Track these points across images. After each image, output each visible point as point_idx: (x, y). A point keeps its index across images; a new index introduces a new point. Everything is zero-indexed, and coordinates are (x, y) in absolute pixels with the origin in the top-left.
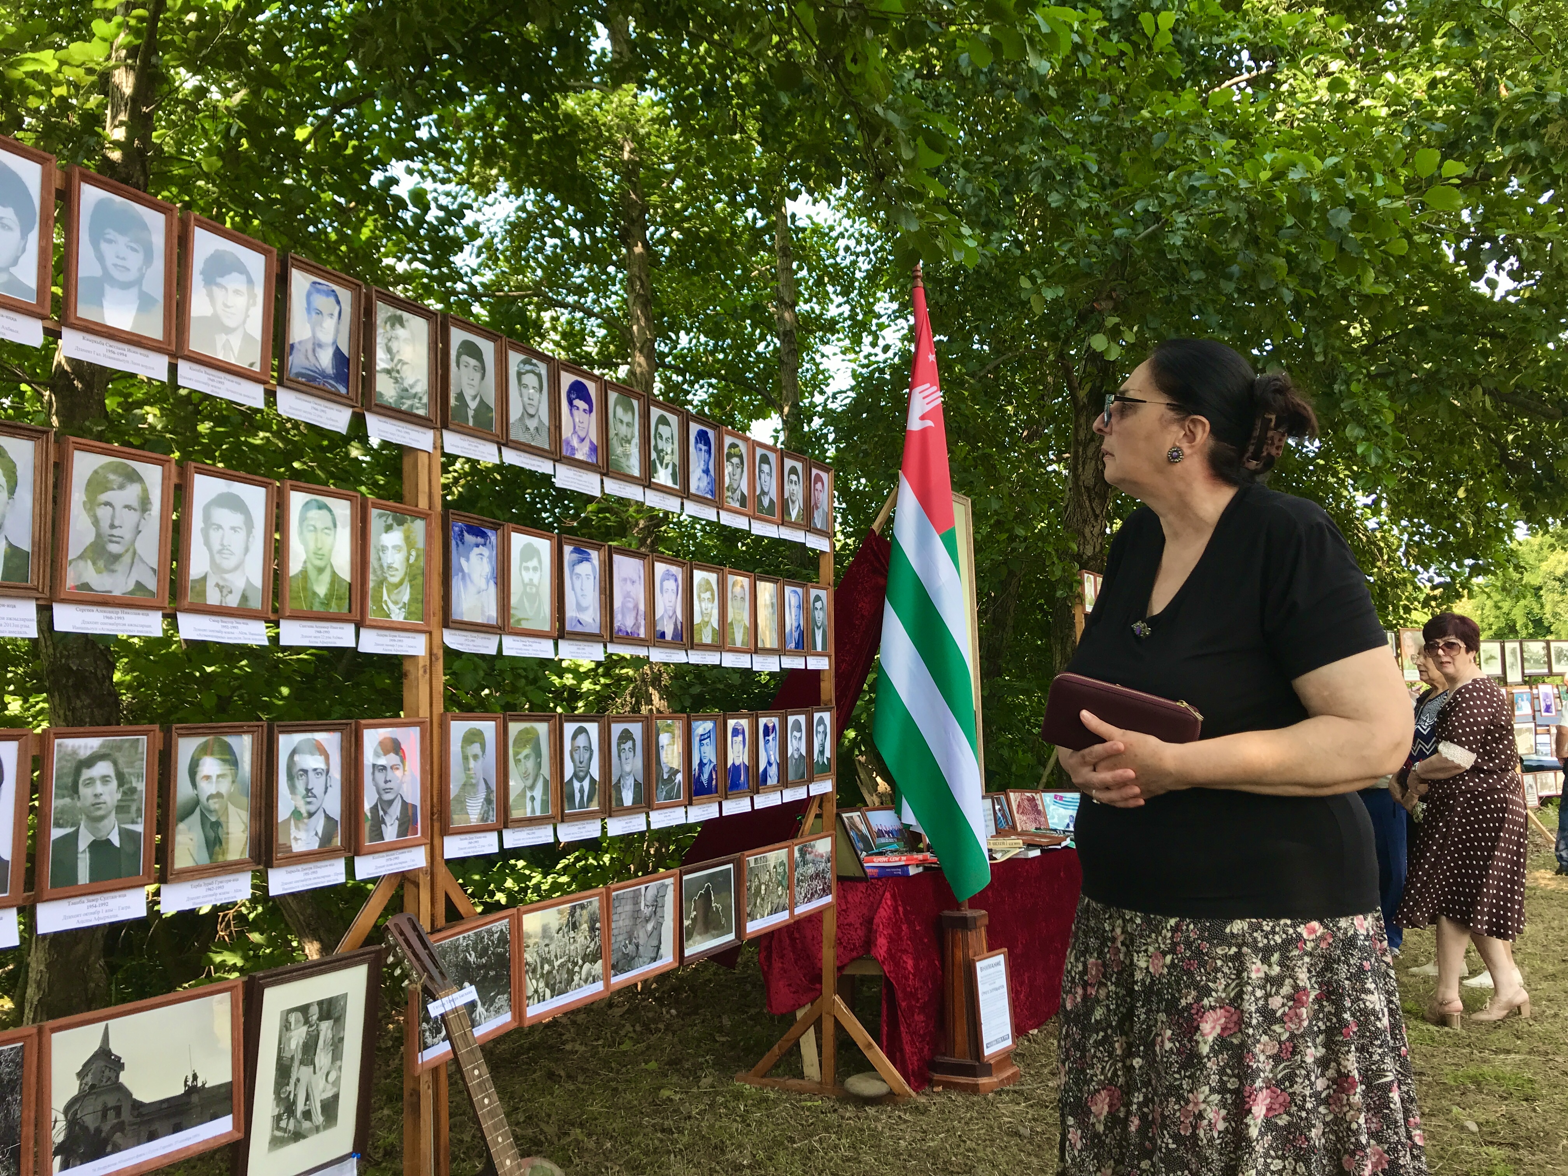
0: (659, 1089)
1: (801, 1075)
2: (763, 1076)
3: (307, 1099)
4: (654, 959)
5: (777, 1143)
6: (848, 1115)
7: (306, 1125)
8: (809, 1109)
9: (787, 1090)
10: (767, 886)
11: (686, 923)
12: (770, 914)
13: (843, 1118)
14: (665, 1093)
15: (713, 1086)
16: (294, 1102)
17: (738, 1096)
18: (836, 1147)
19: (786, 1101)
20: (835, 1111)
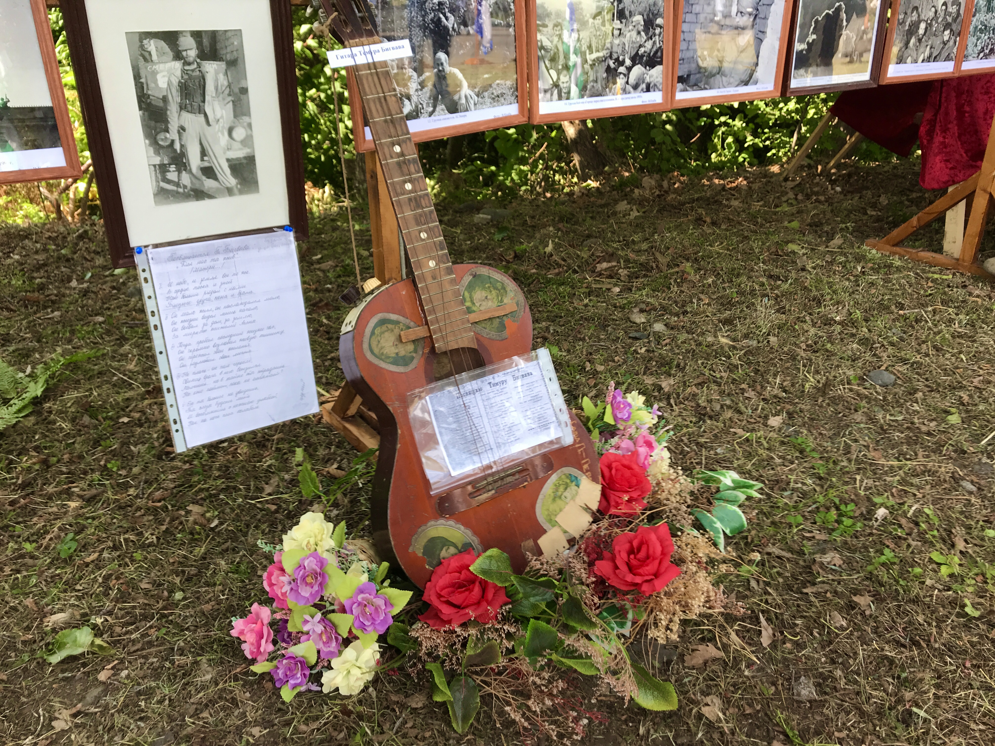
0: (787, 243)
1: (939, 250)
2: (894, 246)
3: (203, 153)
4: (746, 83)
5: (884, 308)
6: (977, 292)
7: (209, 184)
8: (934, 281)
9: (918, 261)
10: (929, 26)
11: (799, 46)
12: (928, 60)
13: (970, 294)
14: (792, 247)
15: (839, 247)
16: (183, 154)
17: (860, 258)
18: (951, 321)
19: (910, 270)
20: (965, 287)
